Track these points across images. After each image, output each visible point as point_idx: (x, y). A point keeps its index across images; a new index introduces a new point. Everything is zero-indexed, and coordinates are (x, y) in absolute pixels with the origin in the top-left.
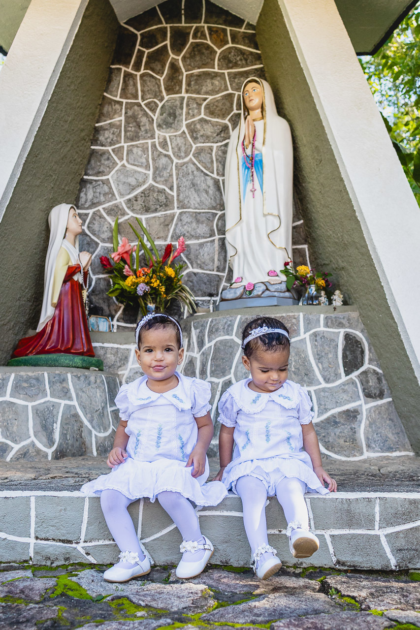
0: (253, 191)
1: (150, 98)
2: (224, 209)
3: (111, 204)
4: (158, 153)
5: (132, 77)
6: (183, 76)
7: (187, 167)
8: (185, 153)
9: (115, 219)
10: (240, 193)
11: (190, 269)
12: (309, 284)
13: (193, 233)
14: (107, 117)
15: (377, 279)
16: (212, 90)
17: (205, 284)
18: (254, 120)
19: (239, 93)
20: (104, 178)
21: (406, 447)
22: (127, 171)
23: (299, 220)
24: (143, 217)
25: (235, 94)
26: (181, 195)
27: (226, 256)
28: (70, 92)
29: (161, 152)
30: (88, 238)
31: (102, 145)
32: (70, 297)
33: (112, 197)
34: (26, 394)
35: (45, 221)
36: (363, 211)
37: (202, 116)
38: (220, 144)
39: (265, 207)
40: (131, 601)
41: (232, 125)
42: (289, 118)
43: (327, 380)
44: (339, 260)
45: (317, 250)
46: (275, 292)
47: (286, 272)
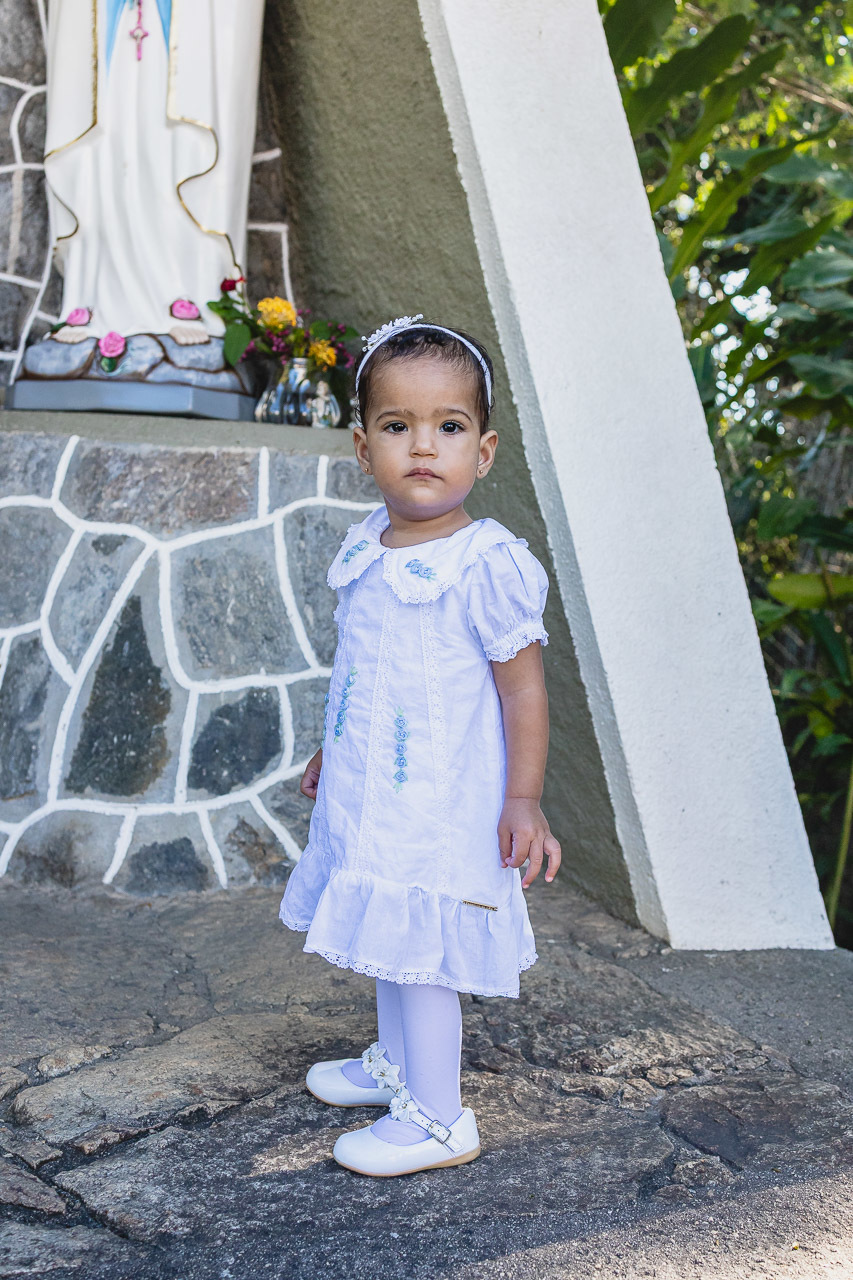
0: (139, 37)
2: (44, 82)
10: (96, 38)
12: (290, 355)
23: (270, 147)
36: (484, 162)
39: (173, 96)
43: (326, 655)
44: (381, 293)
45: (313, 245)
46: (189, 369)
47: (225, 308)
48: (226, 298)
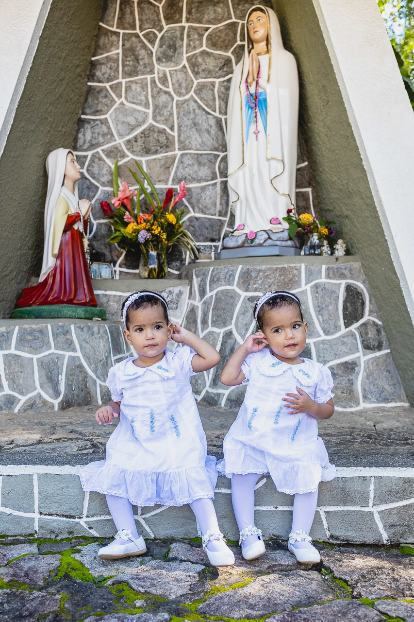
0: (257, 133)
1: (149, 28)
2: (226, 151)
3: (110, 145)
4: (157, 90)
5: (129, 4)
6: (183, 2)
7: (188, 105)
8: (186, 89)
9: (115, 161)
10: (242, 136)
11: (192, 214)
12: (312, 233)
13: (194, 176)
14: (104, 50)
15: (382, 232)
16: (215, 18)
17: (207, 229)
18: (258, 54)
19: (243, 22)
20: (102, 117)
21: (402, 398)
22: (126, 109)
23: (304, 161)
24: (143, 159)
25: (238, 23)
26: (182, 135)
27: (228, 200)
28: (63, 25)
29: (161, 89)
30: (87, 182)
31: (100, 82)
32: (70, 247)
33: (111, 138)
34: (31, 347)
35: (42, 166)
36: (370, 160)
37: (204, 48)
38: (222, 79)
39: (268, 151)
40: (131, 588)
41: (235, 57)
42: (295, 51)
43: (327, 332)
44: (343, 208)
45: (320, 194)
46: (277, 240)
47: (289, 219)
48: (289, 216)
